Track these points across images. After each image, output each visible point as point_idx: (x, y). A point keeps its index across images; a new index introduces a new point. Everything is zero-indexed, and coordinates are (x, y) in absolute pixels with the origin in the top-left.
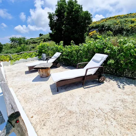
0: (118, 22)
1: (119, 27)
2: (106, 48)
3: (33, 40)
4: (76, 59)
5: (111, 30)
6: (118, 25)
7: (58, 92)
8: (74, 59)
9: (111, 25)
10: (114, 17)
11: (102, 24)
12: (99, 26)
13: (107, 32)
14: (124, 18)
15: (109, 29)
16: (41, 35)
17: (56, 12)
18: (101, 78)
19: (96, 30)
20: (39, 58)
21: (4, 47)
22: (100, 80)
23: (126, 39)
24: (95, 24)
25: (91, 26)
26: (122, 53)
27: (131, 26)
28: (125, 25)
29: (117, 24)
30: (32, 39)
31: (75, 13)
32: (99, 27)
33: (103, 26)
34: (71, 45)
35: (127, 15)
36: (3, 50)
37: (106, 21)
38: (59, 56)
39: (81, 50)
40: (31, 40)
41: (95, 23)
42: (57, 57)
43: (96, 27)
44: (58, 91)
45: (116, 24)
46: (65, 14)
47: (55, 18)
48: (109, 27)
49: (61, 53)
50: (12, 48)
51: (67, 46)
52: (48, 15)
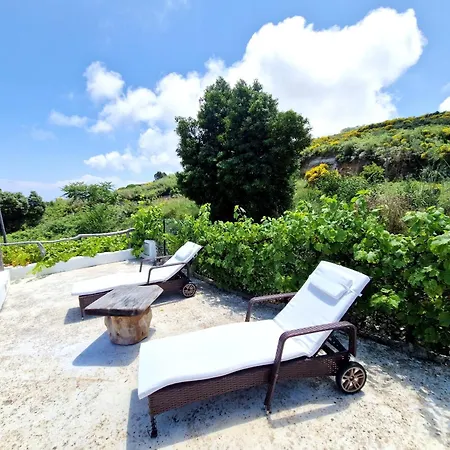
0: (400, 137)
1: (403, 152)
2: (358, 241)
3: (134, 189)
4: (251, 271)
5: (380, 163)
6: (400, 148)
7: (154, 441)
8: (245, 271)
9: (376, 146)
10: (384, 125)
11: (346, 143)
12: (337, 149)
13: (366, 168)
14: (417, 125)
15: (370, 157)
16: (159, 175)
17: (199, 116)
18: (348, 374)
19: (328, 160)
20: (133, 252)
21: (48, 209)
22: (343, 381)
23: (437, 212)
24: (323, 146)
25: (311, 150)
26: (429, 269)
27: (444, 151)
28: (425, 146)
29: (395, 144)
30: (132, 186)
31: (254, 120)
32: (337, 153)
33: (350, 151)
34: (234, 221)
35: (426, 116)
36: (45, 217)
37: (358, 136)
38: (191, 256)
39: (269, 240)
40: (128, 190)
41: (325, 140)
42: (187, 260)
43: (329, 153)
44: (154, 434)
45: (393, 145)
46: (227, 120)
47: (198, 132)
48: (371, 152)
49: (200, 247)
50: (69, 212)
51: (221, 223)
52: (176, 125)
